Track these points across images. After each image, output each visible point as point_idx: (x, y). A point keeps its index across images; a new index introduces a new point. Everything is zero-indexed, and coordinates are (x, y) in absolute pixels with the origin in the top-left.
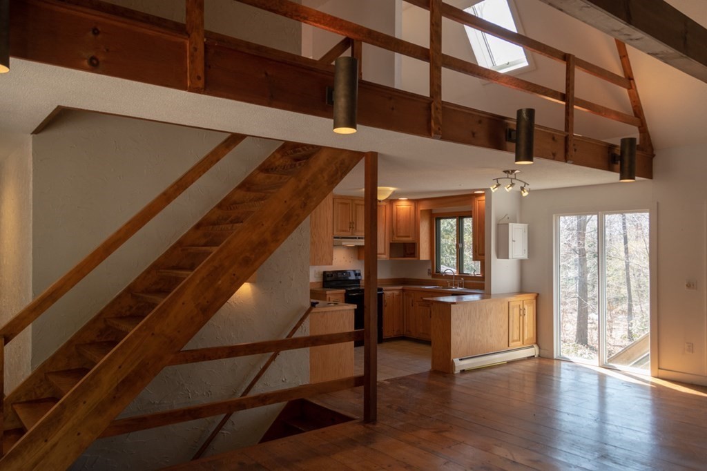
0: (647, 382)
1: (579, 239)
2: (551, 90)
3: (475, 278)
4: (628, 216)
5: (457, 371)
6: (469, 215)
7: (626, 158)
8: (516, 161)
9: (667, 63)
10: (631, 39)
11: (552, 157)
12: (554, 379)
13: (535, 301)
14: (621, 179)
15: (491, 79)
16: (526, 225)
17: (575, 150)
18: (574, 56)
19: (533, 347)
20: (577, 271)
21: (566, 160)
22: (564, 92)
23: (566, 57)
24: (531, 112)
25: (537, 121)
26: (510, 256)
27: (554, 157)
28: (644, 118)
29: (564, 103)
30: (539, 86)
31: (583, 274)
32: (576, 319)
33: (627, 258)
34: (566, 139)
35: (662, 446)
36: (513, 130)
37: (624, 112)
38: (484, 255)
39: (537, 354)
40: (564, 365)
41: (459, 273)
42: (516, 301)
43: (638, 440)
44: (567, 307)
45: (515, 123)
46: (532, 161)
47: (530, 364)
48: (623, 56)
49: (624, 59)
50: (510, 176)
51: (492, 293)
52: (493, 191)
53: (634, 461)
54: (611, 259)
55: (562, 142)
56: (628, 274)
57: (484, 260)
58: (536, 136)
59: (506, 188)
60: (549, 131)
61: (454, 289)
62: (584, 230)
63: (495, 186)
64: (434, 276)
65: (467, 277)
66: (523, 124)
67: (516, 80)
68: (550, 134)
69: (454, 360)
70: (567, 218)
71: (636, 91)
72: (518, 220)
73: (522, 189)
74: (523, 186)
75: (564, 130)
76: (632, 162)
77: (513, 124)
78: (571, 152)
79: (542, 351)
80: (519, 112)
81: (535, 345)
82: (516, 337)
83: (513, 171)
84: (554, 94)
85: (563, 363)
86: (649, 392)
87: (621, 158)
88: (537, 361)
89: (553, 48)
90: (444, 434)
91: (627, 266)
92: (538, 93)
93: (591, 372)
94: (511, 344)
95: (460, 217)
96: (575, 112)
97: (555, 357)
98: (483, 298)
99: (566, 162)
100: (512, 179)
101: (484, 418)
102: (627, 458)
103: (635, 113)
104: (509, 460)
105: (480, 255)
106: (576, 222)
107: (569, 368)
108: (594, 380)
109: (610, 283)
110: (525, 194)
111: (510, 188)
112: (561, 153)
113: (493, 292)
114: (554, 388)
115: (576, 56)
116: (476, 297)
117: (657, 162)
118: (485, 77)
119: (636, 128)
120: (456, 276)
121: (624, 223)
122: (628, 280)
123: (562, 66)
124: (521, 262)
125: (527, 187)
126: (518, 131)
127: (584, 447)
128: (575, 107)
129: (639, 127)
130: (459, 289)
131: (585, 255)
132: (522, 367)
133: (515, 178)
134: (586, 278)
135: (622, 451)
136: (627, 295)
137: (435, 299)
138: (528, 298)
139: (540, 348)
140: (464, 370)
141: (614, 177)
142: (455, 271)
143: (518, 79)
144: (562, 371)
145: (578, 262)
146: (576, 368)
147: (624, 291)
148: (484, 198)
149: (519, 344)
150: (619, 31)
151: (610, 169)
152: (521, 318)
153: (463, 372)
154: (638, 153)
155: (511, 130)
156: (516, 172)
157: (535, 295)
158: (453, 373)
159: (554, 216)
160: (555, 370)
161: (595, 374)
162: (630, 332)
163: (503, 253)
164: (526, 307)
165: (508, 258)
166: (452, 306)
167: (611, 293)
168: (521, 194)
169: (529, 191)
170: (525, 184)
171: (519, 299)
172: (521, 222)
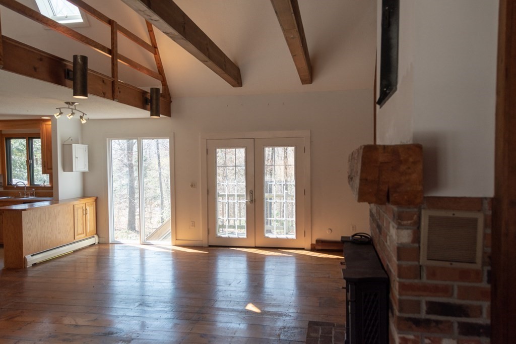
0: (169, 249)
1: (128, 156)
2: (101, 45)
3: (45, 188)
4: (160, 141)
5: (29, 265)
6: (38, 136)
7: (154, 102)
8: (74, 95)
9: (175, 41)
10: (152, 20)
11: (103, 96)
12: (110, 258)
13: (94, 203)
14: (151, 115)
15: (49, 25)
16: (87, 145)
17: (120, 92)
18: (116, 23)
19: (94, 237)
20: (128, 180)
21: (113, 98)
22: (110, 48)
23: (110, 22)
24: (84, 59)
25: (90, 66)
26: (74, 170)
27: (104, 95)
28: (165, 76)
29: (111, 56)
30: (91, 40)
31: (132, 181)
32: (128, 214)
33: (160, 169)
34: (113, 83)
35: (176, 289)
36: (71, 71)
37: (152, 70)
38: (51, 169)
39: (97, 241)
40: (117, 247)
41: (30, 185)
42: (80, 204)
43: (163, 288)
44: (121, 205)
45: (72, 65)
46: (87, 97)
47: (92, 250)
48: (150, 31)
49: (151, 33)
50: (71, 107)
51: (60, 199)
52: (57, 118)
53: (160, 302)
54: (150, 170)
55: (110, 85)
56: (160, 180)
57: (52, 173)
58: (89, 77)
59: (68, 116)
60: (100, 76)
61: (25, 198)
62: (132, 150)
63: (58, 114)
64: (5, 188)
65: (38, 187)
66: (79, 67)
67: (71, 31)
68: (100, 77)
69: (27, 257)
70: (120, 141)
71: (159, 56)
72: (80, 142)
73: (81, 117)
74: (82, 115)
75: (111, 76)
76: (157, 105)
77: (70, 66)
78: (117, 93)
79: (101, 239)
80: (75, 57)
81: (95, 236)
82: (80, 231)
83: (73, 103)
84: (103, 48)
85: (116, 245)
86: (171, 256)
87: (151, 101)
88: (97, 247)
89: (101, 13)
90: (16, 319)
91: (160, 174)
92: (90, 45)
93: (135, 249)
94: (76, 237)
95: (30, 138)
96: (118, 63)
97: (110, 242)
98: (52, 204)
99: (113, 100)
100: (72, 109)
101: (53, 298)
102: (155, 302)
103: (159, 71)
104: (73, 325)
105: (48, 169)
106: (126, 144)
107: (121, 248)
108: (137, 254)
109: (150, 187)
110: (84, 122)
111: (72, 116)
112: (110, 93)
113: (60, 197)
114: (110, 265)
115: (118, 23)
116: (47, 203)
117: (173, 106)
118: (44, 23)
119: (160, 82)
120: (27, 187)
121: (158, 146)
122: (161, 184)
123: (108, 28)
124: (84, 174)
125: (85, 117)
126: (74, 72)
127: (128, 301)
128: (118, 60)
129: (162, 82)
130: (30, 198)
131: (132, 168)
132: (85, 253)
133: (75, 109)
134: (134, 184)
135: (153, 298)
136: (160, 194)
137: (7, 207)
138: (90, 201)
139: (99, 237)
140: (35, 264)
141: (146, 114)
142: (26, 182)
143: (73, 31)
144: (116, 251)
145: (128, 173)
146: (126, 247)
147: (159, 192)
148: (50, 123)
149: (83, 236)
150: (143, 11)
151: (144, 108)
152: (84, 216)
153: (35, 265)
154: (161, 99)
155: (69, 70)
156: (76, 104)
157: (94, 198)
158: (25, 268)
159: (107, 139)
160: (110, 251)
161: (137, 250)
162: (162, 219)
163: (68, 167)
164: (88, 208)
165: (72, 171)
166: (23, 212)
167: (150, 194)
168: (81, 122)
169: (88, 120)
170: (84, 114)
171: (82, 202)
172: (82, 144)
